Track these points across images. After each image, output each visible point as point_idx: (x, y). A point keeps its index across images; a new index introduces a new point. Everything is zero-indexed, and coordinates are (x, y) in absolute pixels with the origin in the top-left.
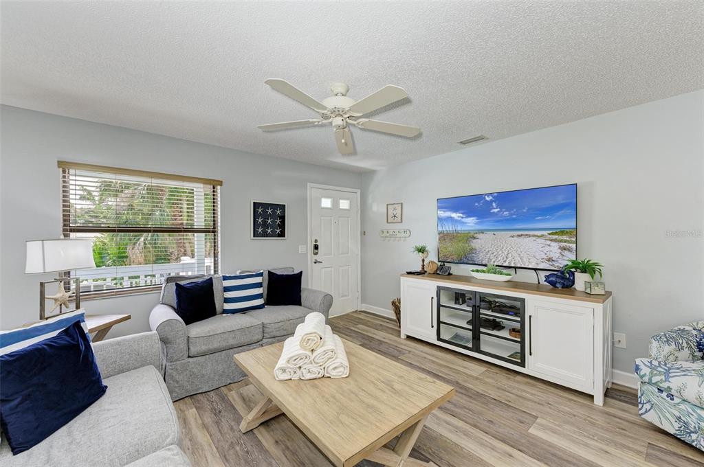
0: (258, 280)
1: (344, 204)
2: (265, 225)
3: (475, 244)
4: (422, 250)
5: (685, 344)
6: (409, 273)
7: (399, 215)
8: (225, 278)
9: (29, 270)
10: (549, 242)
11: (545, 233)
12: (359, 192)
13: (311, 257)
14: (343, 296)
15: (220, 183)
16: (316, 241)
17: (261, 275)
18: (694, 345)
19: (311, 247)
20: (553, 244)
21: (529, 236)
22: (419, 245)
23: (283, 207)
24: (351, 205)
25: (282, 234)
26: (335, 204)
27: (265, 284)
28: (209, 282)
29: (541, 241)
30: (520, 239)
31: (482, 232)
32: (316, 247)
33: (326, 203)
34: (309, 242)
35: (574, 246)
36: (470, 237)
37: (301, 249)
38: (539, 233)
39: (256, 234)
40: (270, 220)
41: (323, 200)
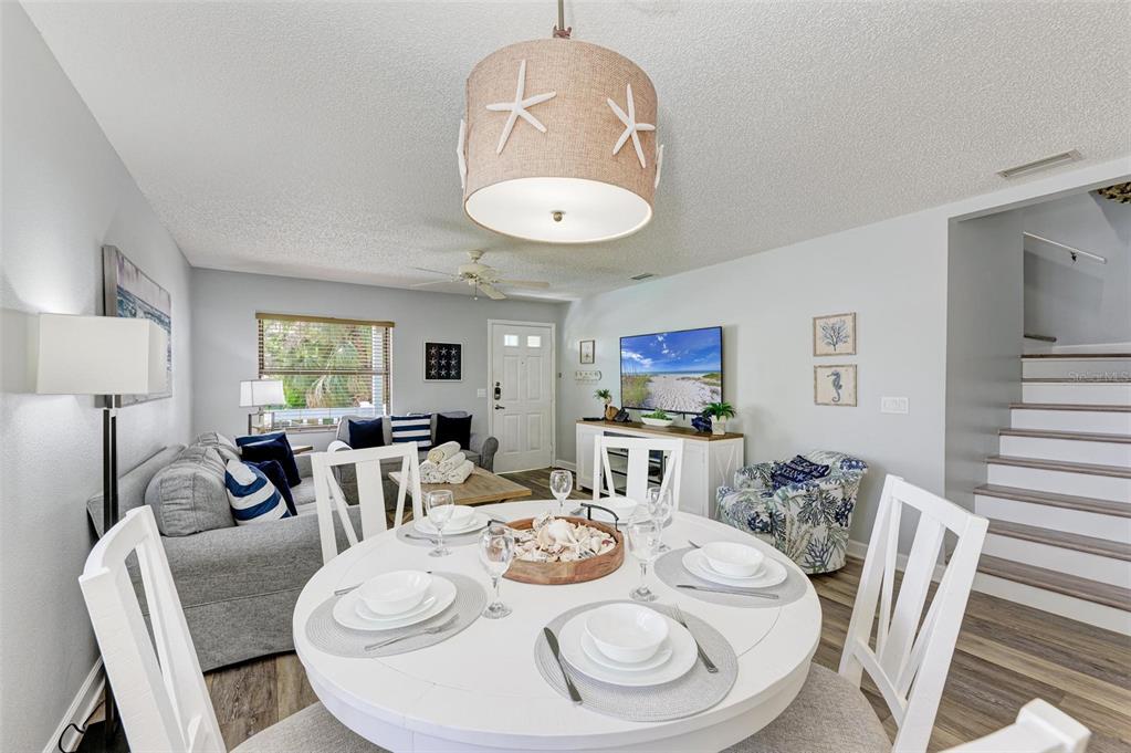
0: (426, 422)
1: (534, 342)
2: (439, 367)
3: (651, 388)
4: (604, 395)
5: (758, 475)
6: (586, 420)
7: (591, 355)
8: (394, 419)
9: (240, 404)
10: (703, 386)
11: (701, 376)
12: (554, 326)
13: (491, 402)
14: (532, 449)
15: (392, 324)
16: (498, 384)
17: (429, 417)
18: (768, 475)
19: (491, 391)
20: (707, 387)
21: (689, 379)
22: (602, 390)
23: (458, 347)
24: (542, 342)
25: (458, 376)
26: (523, 341)
27: (434, 427)
28: (380, 421)
29: (698, 384)
30: (683, 382)
31: (656, 374)
32: (498, 391)
33: (511, 340)
34: (489, 386)
35: (720, 388)
36: (647, 380)
37: (480, 392)
38: (696, 376)
39: (429, 376)
40: (443, 361)
41: (506, 337)
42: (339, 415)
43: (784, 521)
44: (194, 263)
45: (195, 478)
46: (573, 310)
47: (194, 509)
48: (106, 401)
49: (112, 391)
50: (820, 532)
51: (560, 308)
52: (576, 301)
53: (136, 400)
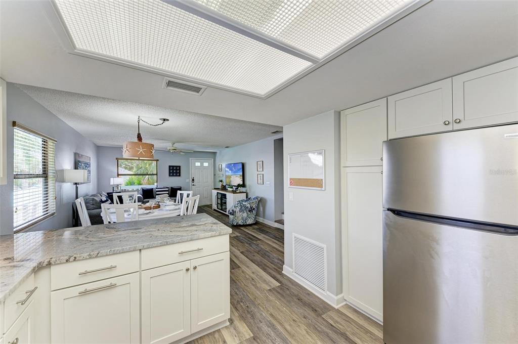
0: (167, 189)
1: (206, 164)
2: (173, 173)
7: (221, 169)
8: (157, 188)
9: (111, 184)
12: (212, 160)
13: (191, 183)
15: (159, 160)
16: (193, 178)
19: (191, 180)
20: (240, 179)
21: (237, 176)
22: (221, 179)
23: (180, 167)
24: (209, 164)
25: (180, 176)
26: (202, 164)
27: (170, 191)
28: (152, 189)
29: (238, 178)
31: (232, 175)
32: (193, 180)
33: (198, 164)
34: (190, 178)
35: (242, 179)
37: (187, 180)
39: (170, 176)
40: (175, 171)
41: (196, 163)
42: (140, 187)
43: (235, 212)
44: (98, 145)
45: (93, 199)
46: (218, 154)
47: (93, 205)
48: (76, 184)
49: (77, 182)
50: (245, 215)
51: (215, 153)
52: (218, 152)
53: (82, 183)
